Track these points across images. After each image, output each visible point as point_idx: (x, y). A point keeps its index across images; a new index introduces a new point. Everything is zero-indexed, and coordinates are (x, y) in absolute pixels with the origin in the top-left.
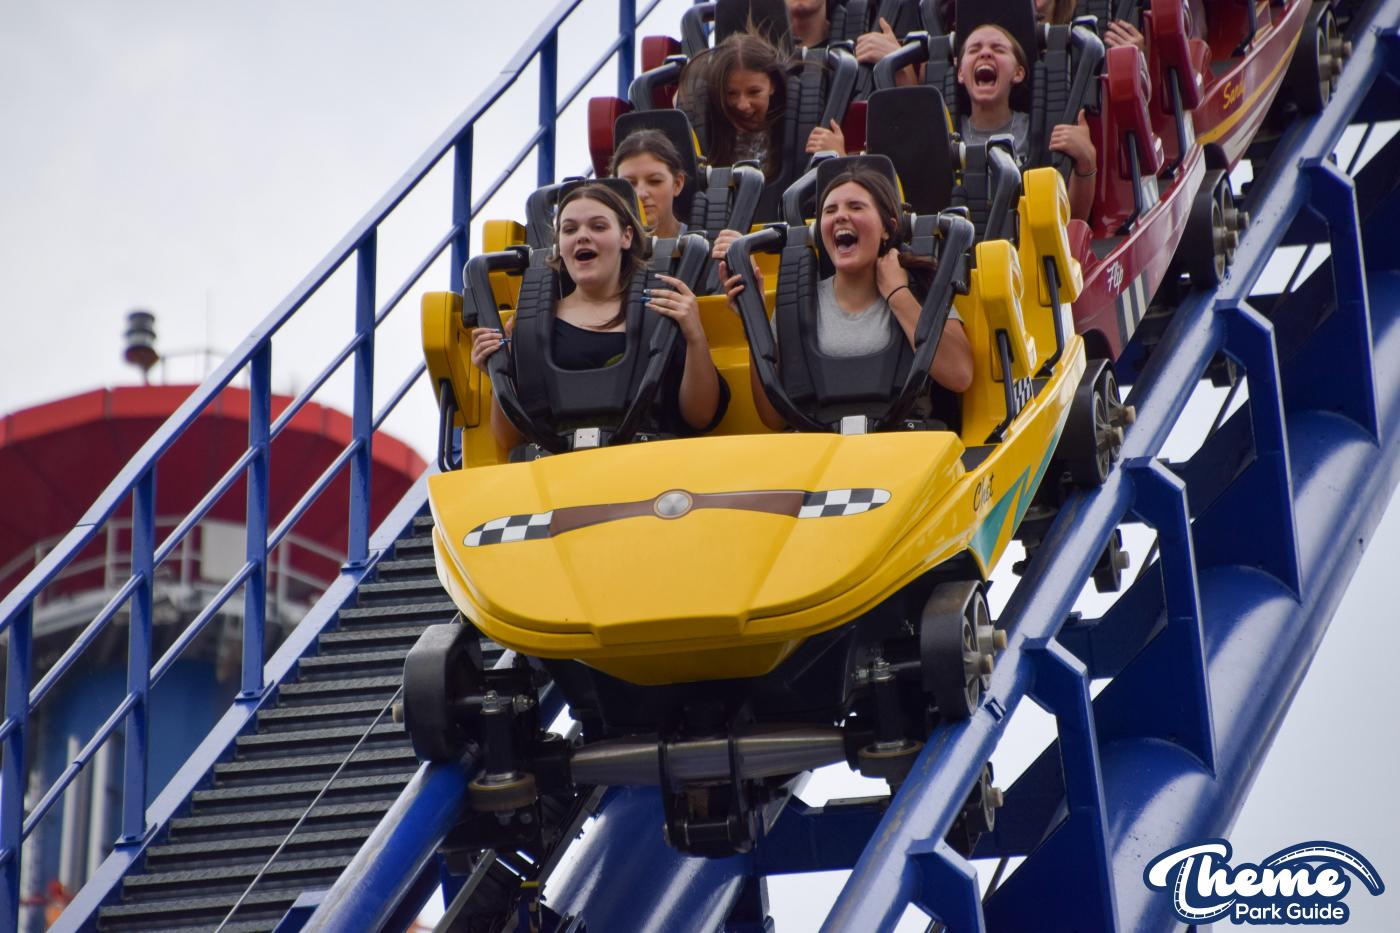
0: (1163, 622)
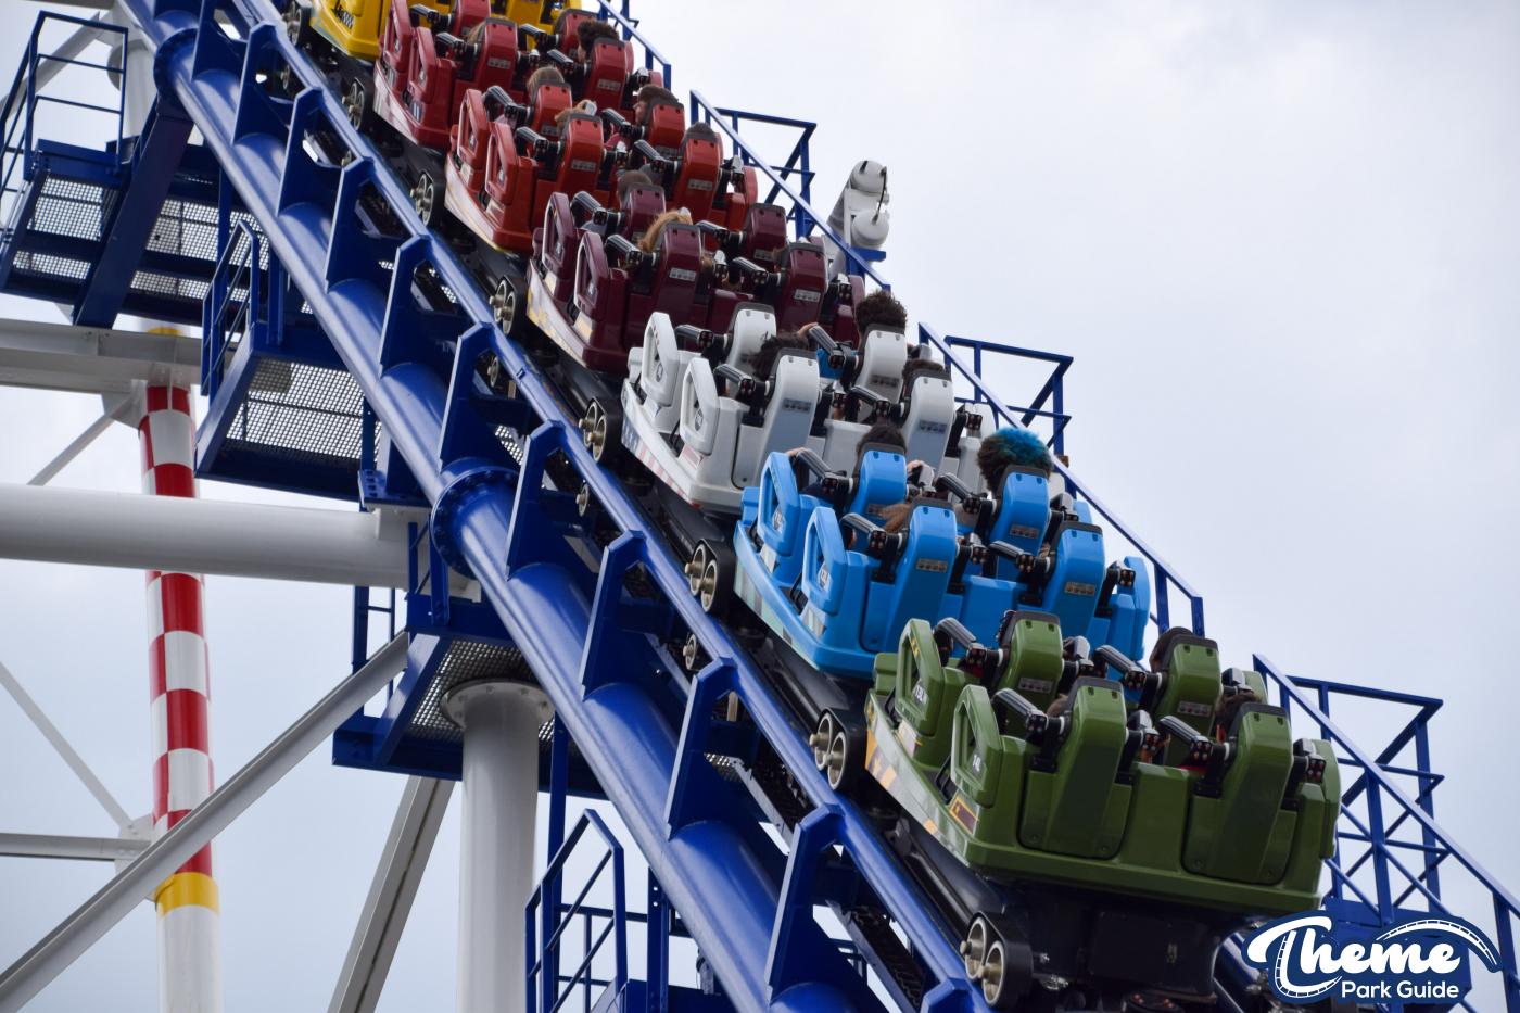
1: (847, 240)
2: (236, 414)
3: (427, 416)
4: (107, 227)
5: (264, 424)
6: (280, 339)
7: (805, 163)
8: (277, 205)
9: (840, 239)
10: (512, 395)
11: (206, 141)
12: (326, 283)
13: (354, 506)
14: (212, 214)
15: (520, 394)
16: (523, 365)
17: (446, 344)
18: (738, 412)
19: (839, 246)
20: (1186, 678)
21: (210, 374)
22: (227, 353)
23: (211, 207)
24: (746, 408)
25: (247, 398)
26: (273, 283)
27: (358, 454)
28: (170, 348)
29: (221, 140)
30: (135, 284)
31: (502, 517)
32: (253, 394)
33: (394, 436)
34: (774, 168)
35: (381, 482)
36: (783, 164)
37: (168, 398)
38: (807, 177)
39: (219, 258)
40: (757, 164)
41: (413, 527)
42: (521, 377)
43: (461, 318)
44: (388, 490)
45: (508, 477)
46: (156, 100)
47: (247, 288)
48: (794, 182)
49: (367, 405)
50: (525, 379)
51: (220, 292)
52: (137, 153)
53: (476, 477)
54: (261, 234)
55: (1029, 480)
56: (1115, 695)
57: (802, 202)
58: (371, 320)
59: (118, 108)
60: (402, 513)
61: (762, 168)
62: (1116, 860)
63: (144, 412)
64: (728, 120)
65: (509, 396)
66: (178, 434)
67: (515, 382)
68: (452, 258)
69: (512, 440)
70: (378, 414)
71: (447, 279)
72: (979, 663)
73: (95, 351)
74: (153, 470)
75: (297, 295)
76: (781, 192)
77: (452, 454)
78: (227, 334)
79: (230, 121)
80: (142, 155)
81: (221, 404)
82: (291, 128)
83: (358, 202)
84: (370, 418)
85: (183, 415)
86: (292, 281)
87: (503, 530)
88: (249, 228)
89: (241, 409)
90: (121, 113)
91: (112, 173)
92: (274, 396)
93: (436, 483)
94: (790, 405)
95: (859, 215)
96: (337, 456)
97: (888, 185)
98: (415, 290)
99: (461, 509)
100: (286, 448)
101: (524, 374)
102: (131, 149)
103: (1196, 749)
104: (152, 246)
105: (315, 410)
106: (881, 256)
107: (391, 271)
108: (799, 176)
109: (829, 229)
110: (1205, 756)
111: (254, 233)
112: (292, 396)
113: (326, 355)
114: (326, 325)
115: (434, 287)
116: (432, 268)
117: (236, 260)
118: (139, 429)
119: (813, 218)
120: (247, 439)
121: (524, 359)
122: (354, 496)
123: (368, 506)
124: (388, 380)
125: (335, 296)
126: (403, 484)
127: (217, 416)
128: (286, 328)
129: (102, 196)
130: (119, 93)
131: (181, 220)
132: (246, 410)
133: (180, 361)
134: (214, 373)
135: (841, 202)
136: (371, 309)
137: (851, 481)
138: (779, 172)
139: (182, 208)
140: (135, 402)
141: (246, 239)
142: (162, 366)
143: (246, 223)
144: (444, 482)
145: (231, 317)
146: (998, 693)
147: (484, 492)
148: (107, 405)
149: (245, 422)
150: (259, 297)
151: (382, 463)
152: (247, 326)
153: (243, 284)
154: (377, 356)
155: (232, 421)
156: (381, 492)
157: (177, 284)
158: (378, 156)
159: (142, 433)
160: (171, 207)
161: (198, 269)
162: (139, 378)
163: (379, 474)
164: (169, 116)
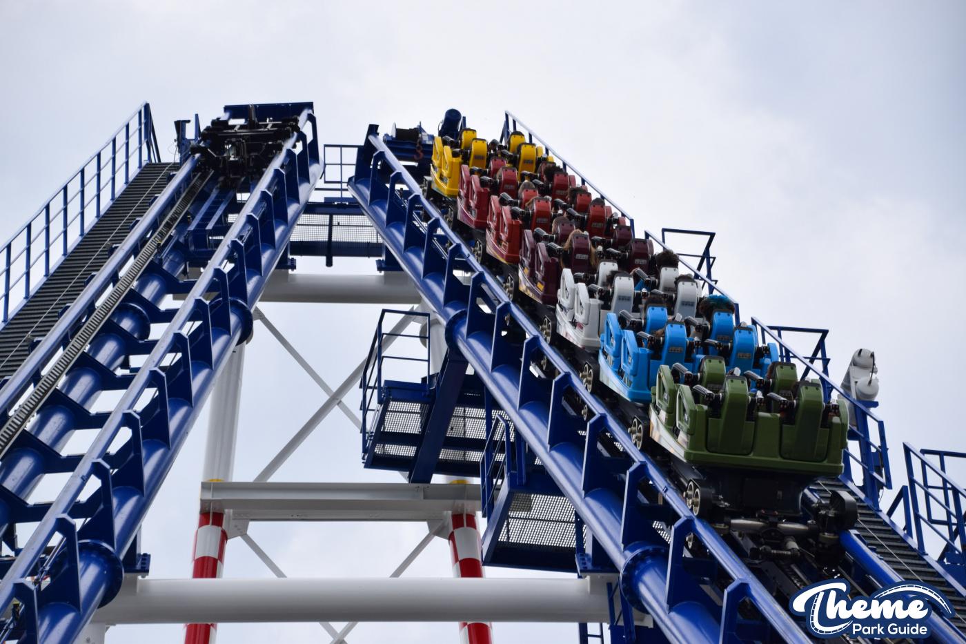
0: (158, 410)
1: (854, 396)
2: (503, 526)
3: (612, 519)
4: (424, 426)
5: (520, 531)
6: (524, 481)
7: (824, 353)
8: (517, 404)
9: (849, 396)
10: (661, 502)
11: (476, 372)
12: (548, 446)
13: (574, 576)
14: (481, 412)
15: (665, 501)
16: (666, 484)
17: (620, 476)
18: (599, 305)
19: (850, 400)
20: (782, 381)
21: (486, 505)
22: (495, 491)
23: (481, 408)
24: (603, 303)
25: (508, 517)
26: (518, 449)
27: (574, 545)
28: (461, 492)
29: (484, 371)
30: (441, 456)
31: (662, 577)
32: (511, 514)
33: (594, 532)
34: (806, 358)
35: (589, 560)
36: (810, 355)
37: (463, 520)
38: (826, 361)
39: (487, 436)
40: (795, 357)
41: (609, 585)
42: (665, 492)
43: (628, 460)
44: (594, 564)
45: (663, 551)
46: (447, 353)
47: (504, 453)
48: (818, 365)
49: (577, 515)
50: (668, 493)
51: (489, 456)
52: (438, 383)
53: (645, 553)
54: (510, 421)
55: (724, 316)
56: (743, 382)
57: (824, 376)
58: (576, 466)
59: (427, 359)
60: (602, 577)
61: (799, 359)
62: (751, 455)
63: (451, 529)
64: (775, 332)
65: (659, 503)
66: (471, 540)
67: (661, 494)
68: (620, 426)
69: (663, 530)
70: (584, 520)
71: (618, 438)
72: (690, 380)
73: (422, 497)
74: (458, 563)
75: (532, 455)
76: (811, 371)
77: (629, 540)
78: (495, 480)
79: (488, 358)
80: (441, 383)
81: (494, 522)
82: (522, 360)
83: (563, 398)
84: (579, 523)
85: (473, 529)
86: (529, 447)
87: (663, 584)
88: (503, 419)
89: (506, 523)
90: (428, 361)
91: (425, 395)
92: (523, 514)
93: (621, 558)
94: (621, 298)
95: (860, 382)
96: (562, 547)
97: (875, 362)
98: (599, 446)
99: (637, 572)
100: (533, 544)
101: (667, 490)
102: (435, 380)
103: (781, 404)
104: (449, 434)
105: (547, 520)
106: (876, 404)
107: (585, 437)
108: (821, 361)
109: (842, 391)
110: (785, 406)
111: (506, 421)
112: (533, 514)
113: (552, 488)
114: (550, 470)
115: (610, 443)
116: (608, 432)
117: (497, 437)
118: (449, 540)
119: (832, 385)
120: (510, 541)
121: (666, 480)
122: (573, 569)
123: (583, 575)
124: (588, 499)
125: (554, 453)
126: (601, 560)
127: (492, 528)
128: (527, 474)
129: (420, 408)
130: (427, 350)
131: (465, 417)
132: (508, 524)
133: (469, 498)
134: (489, 504)
135: (848, 375)
136: (575, 459)
137: (643, 321)
138: (808, 360)
139: (465, 411)
140: (446, 524)
141: (502, 424)
142: (459, 502)
143: (501, 416)
144: (625, 557)
145: (496, 471)
146: (694, 387)
147: (649, 561)
148: (430, 527)
149: (508, 531)
150: (511, 458)
151: (588, 548)
152: (506, 475)
153: (502, 451)
154: (581, 486)
155: (501, 531)
156: (589, 565)
157: (465, 454)
158: (573, 371)
159: (451, 542)
160: (459, 411)
161: (475, 444)
162: (447, 510)
163: (587, 555)
164: (455, 360)
